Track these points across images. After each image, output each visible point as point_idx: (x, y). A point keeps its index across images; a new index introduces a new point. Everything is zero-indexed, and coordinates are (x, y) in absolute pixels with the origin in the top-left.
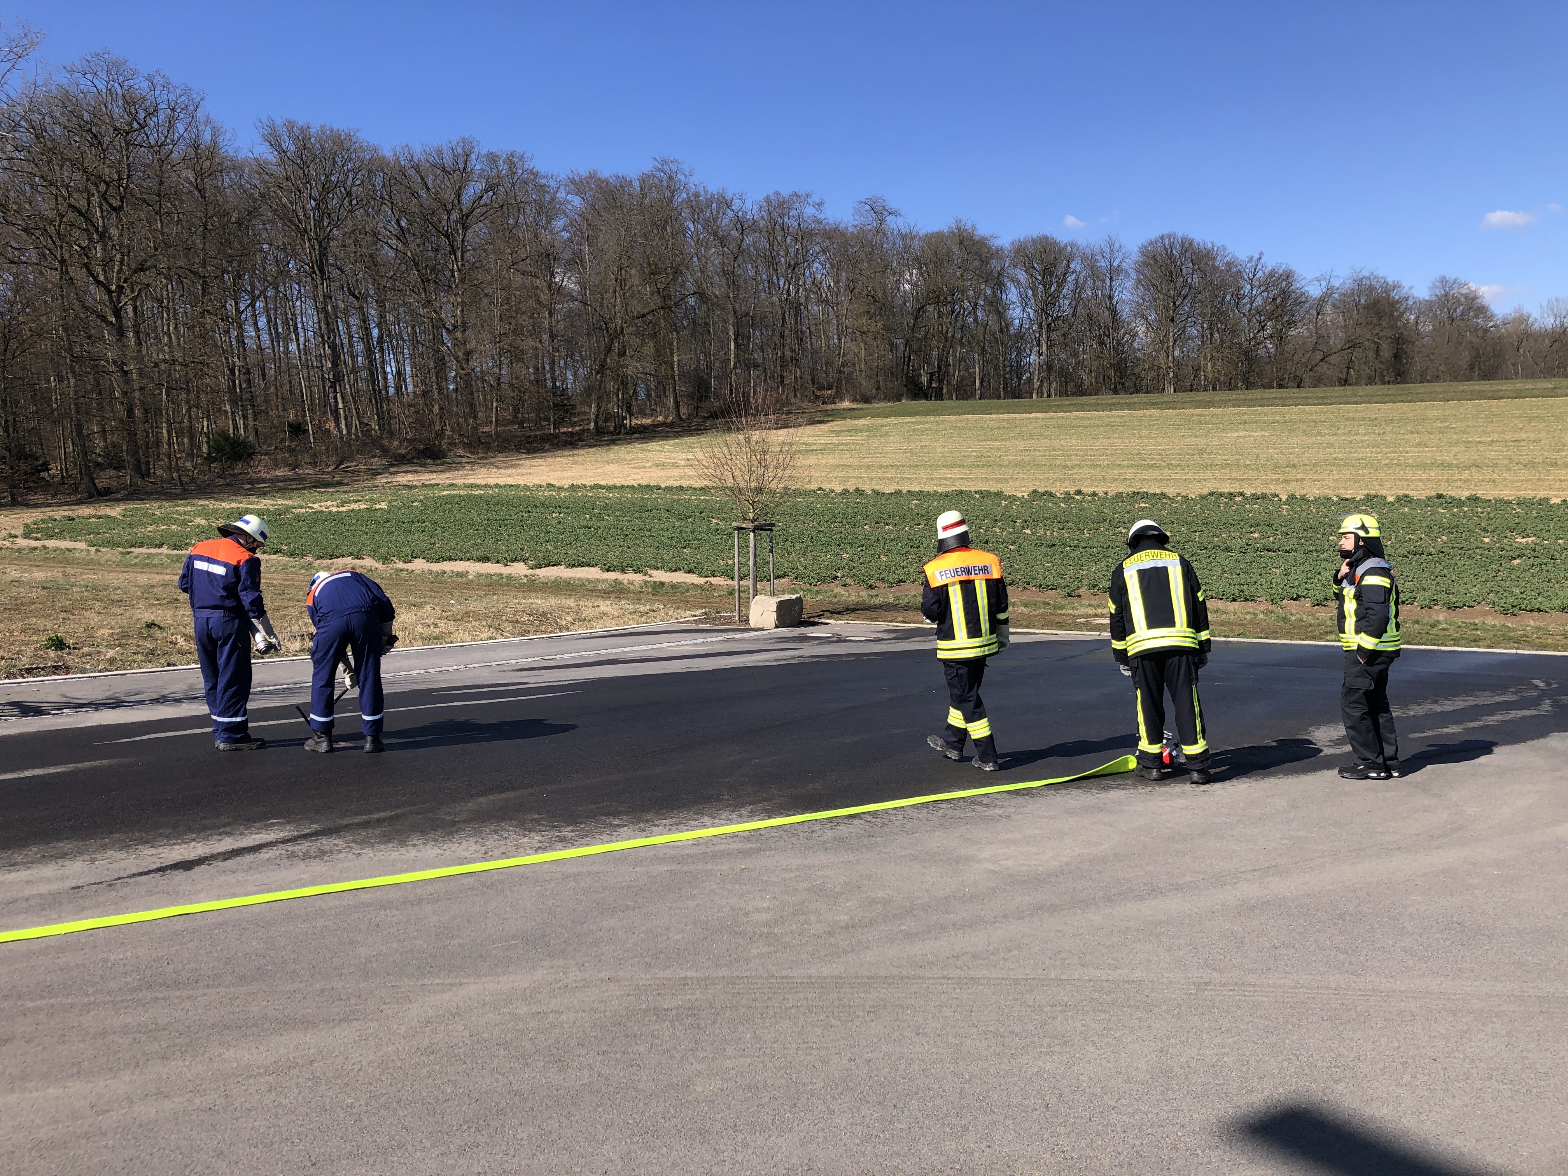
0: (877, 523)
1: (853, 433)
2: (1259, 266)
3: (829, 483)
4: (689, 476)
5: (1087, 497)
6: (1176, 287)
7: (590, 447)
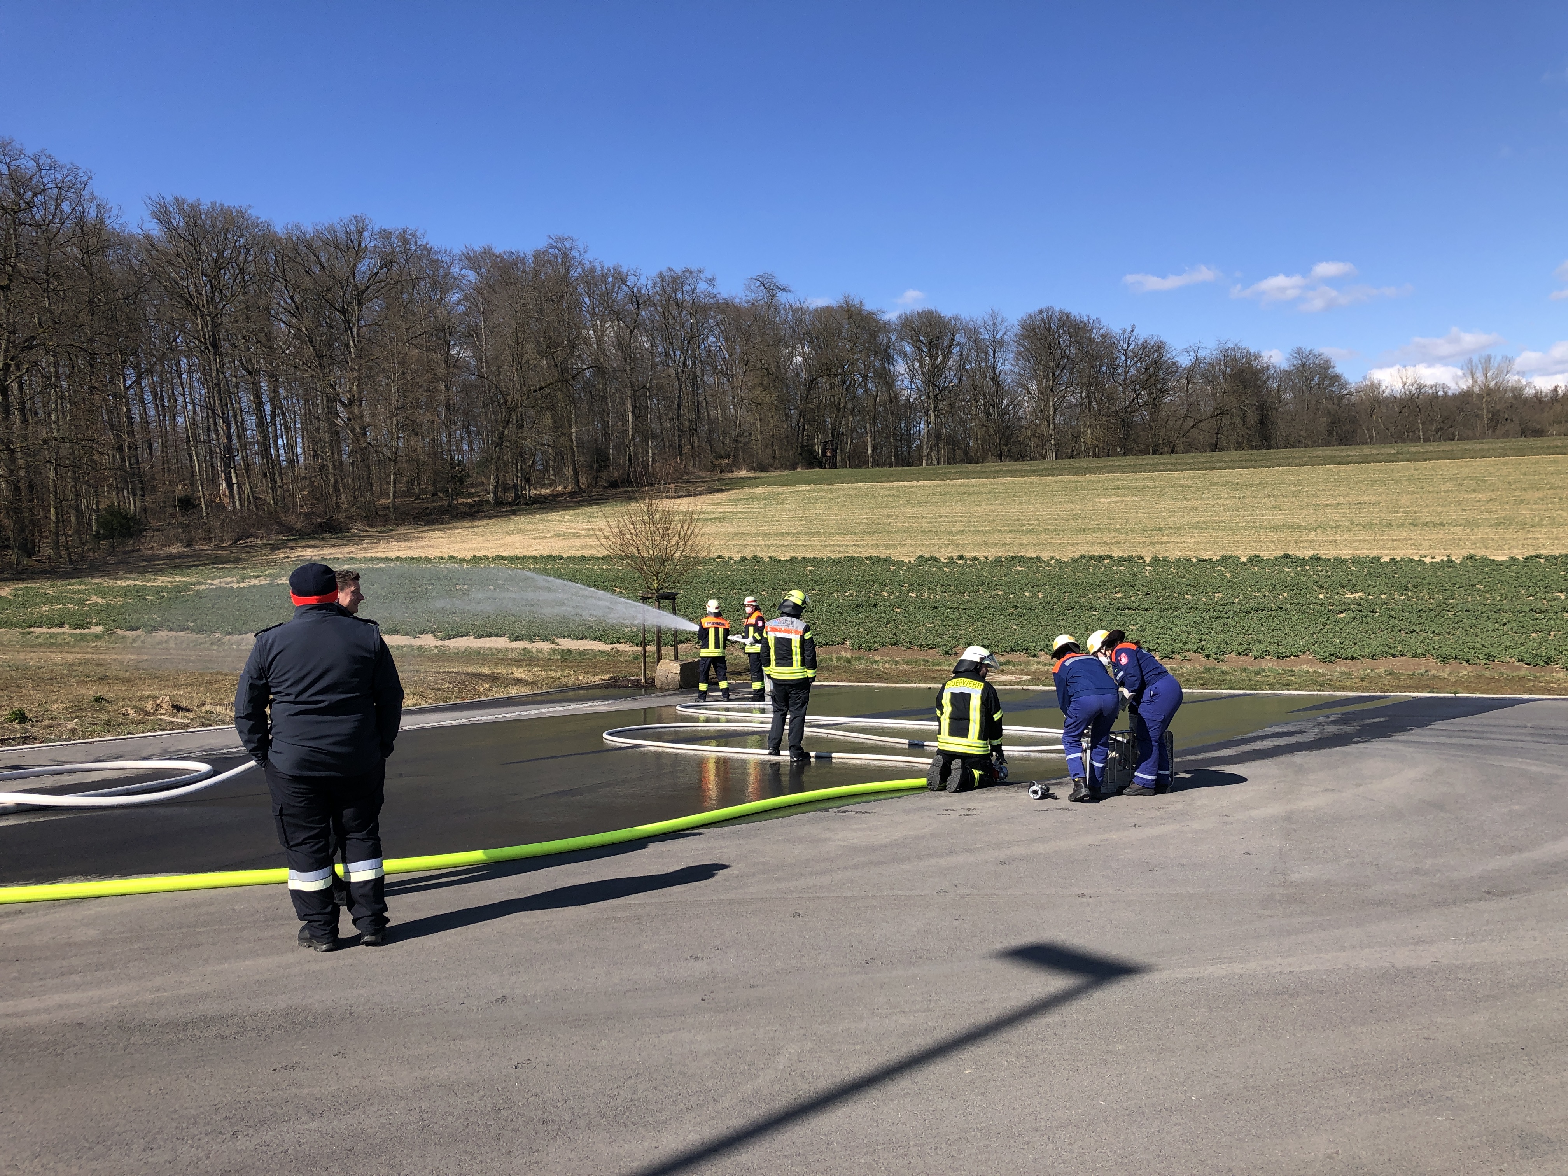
0: (774, 589)
1: (750, 501)
2: (1132, 338)
3: (728, 551)
4: (591, 546)
5: (969, 562)
6: (1054, 359)
7: (490, 518)
